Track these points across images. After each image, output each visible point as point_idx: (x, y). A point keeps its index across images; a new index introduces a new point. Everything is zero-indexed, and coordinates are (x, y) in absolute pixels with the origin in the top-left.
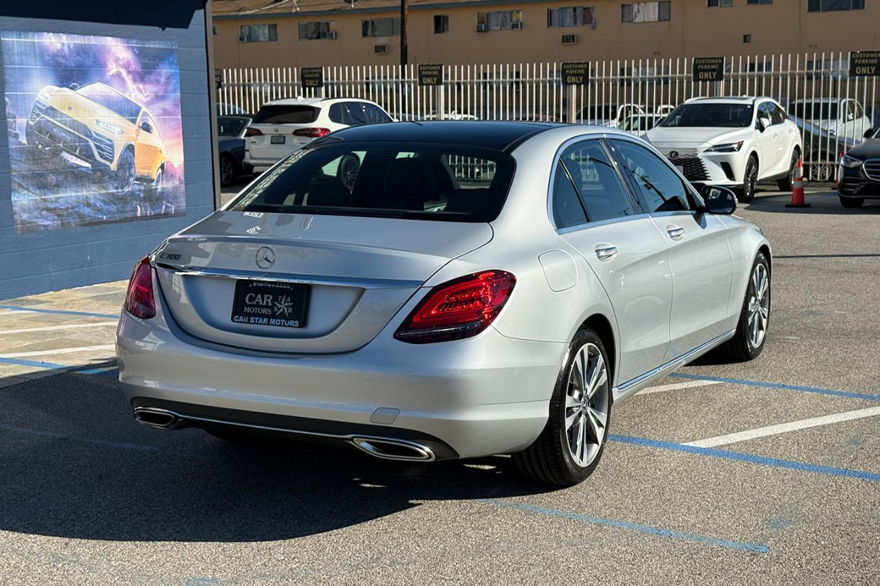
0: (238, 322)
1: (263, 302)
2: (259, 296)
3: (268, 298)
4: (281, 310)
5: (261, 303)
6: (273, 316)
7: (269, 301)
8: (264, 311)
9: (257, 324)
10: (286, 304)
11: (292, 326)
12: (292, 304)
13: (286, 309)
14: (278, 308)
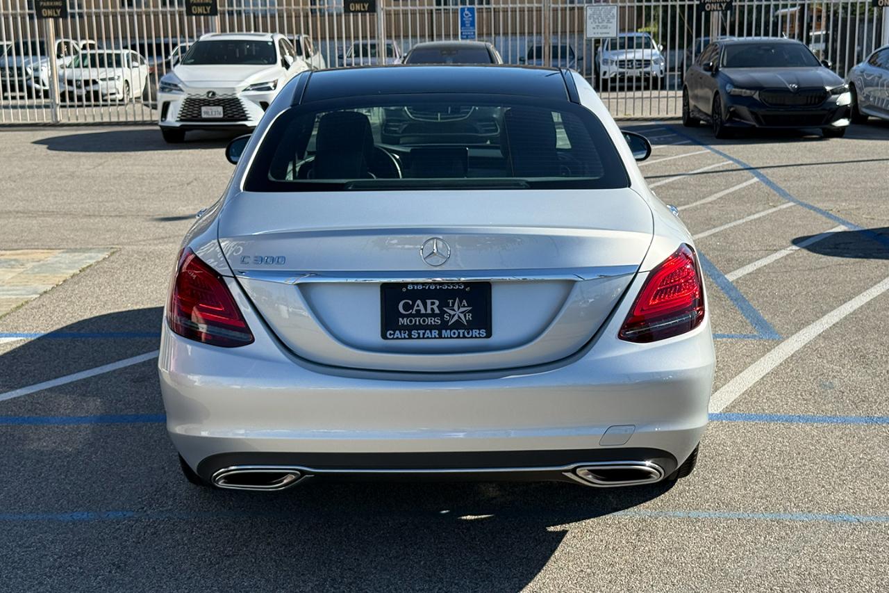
0: (393, 338)
1: (426, 309)
2: (419, 302)
3: (433, 304)
4: (456, 318)
5: (423, 311)
6: (444, 326)
7: (435, 307)
8: (429, 321)
9: (423, 338)
10: (462, 309)
11: (476, 337)
12: (470, 308)
13: (462, 316)
14: (450, 315)
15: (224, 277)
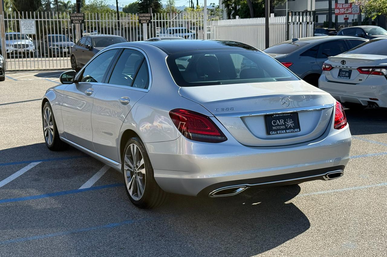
0: (272, 134)
1: (280, 123)
2: (278, 121)
3: (282, 121)
4: (289, 125)
5: (279, 124)
6: (286, 129)
7: (283, 122)
8: (282, 127)
9: (281, 133)
10: (291, 122)
11: (297, 132)
12: (293, 122)
13: (291, 124)
14: (287, 125)
15: (210, 117)
